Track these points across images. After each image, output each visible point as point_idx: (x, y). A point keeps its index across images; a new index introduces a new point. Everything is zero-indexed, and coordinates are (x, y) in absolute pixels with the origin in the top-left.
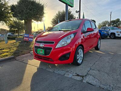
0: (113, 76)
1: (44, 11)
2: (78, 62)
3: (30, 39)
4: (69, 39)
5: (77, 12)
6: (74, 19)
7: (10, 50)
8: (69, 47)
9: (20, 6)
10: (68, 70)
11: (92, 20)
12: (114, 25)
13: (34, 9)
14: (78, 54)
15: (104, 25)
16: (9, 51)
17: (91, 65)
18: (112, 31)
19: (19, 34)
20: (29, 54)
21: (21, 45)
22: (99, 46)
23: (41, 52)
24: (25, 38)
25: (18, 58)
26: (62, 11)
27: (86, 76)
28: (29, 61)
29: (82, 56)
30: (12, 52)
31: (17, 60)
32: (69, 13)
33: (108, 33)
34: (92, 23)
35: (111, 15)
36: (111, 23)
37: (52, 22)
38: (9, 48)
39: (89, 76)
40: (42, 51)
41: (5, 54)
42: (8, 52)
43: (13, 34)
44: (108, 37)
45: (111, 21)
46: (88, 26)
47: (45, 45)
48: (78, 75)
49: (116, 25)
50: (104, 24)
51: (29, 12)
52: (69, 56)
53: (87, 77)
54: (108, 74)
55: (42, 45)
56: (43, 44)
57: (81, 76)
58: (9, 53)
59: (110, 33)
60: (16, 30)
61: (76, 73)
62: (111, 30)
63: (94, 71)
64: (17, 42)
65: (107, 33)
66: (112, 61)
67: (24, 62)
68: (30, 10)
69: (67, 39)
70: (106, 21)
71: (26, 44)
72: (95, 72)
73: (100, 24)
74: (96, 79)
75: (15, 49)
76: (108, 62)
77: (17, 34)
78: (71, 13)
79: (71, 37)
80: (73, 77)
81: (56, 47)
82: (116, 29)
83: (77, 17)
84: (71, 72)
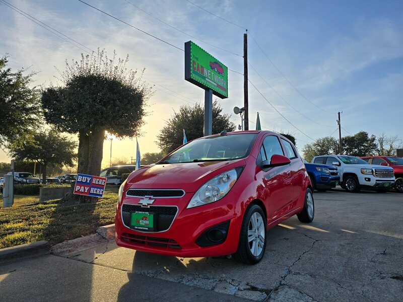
0: (350, 288)
1: (143, 108)
2: (252, 251)
3: (93, 190)
4: (224, 182)
5: (237, 110)
6: (231, 130)
7: (30, 225)
8: (225, 207)
9: (74, 94)
10: (224, 275)
11: (284, 135)
12: (351, 150)
13: (114, 100)
14: (251, 228)
15: (324, 151)
16: (26, 227)
17: (290, 263)
18: (346, 168)
19: (44, 177)
20: (92, 235)
21: (64, 211)
22: (310, 210)
23: (144, 222)
24: (77, 188)
25: (60, 247)
26: (191, 106)
27: (276, 289)
28: (96, 255)
29: (263, 234)
30: (39, 230)
31: (58, 255)
32: (216, 113)
33: (336, 174)
34: (283, 142)
35: (339, 122)
36: (343, 145)
37: (162, 139)
38: (26, 220)
39: (286, 289)
40: (145, 218)
41: (17, 235)
42: (23, 230)
43: (26, 176)
44: (338, 187)
45: (341, 140)
46: (273, 150)
47: (155, 199)
48: (254, 289)
49: (360, 150)
50: (323, 147)
51: (98, 109)
52: (224, 232)
53: (281, 293)
54: (338, 283)
55: (146, 201)
56: (150, 199)
57: (262, 291)
58: (29, 232)
59: (341, 175)
60: (39, 163)
61: (248, 284)
62: (342, 164)
63: (301, 278)
64: (48, 202)
65: (333, 174)
66: (349, 251)
67: (80, 258)
68: (104, 105)
69: (219, 183)
70: (327, 138)
71: (80, 207)
72: (303, 279)
73: (309, 147)
74: (307, 297)
75: (46, 221)
76: (339, 254)
77: (38, 177)
78: (220, 114)
79: (228, 178)
80: (240, 293)
81: (189, 207)
82: (358, 163)
83: (238, 127)
84: (233, 280)
